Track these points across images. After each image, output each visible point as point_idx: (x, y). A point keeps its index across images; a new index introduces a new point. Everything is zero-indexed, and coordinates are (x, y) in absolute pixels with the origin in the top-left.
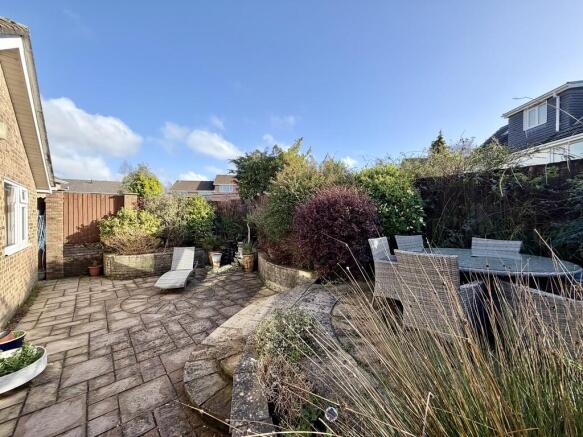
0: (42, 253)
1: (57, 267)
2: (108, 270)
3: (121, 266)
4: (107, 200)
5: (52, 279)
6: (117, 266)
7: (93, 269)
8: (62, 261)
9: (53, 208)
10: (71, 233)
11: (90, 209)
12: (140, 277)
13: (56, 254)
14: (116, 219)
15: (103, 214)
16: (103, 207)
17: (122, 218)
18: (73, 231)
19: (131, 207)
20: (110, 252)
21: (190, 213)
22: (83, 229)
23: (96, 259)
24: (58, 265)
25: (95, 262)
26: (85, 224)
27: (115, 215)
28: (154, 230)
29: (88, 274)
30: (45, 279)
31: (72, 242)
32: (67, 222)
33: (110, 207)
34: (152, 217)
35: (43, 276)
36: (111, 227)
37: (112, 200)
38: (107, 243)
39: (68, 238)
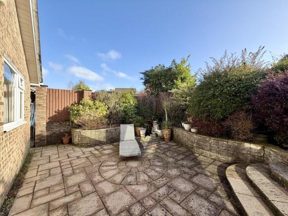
0: (33, 129)
1: (43, 138)
2: (76, 140)
3: (86, 137)
4: (74, 94)
5: (39, 147)
6: (83, 138)
7: (65, 140)
8: (46, 134)
9: (40, 98)
10: (51, 115)
11: (63, 99)
12: (98, 145)
13: (41, 129)
14: (80, 106)
15: (71, 103)
16: (71, 98)
17: (83, 105)
18: (53, 114)
19: (88, 98)
20: (78, 128)
21: (124, 102)
22: (58, 112)
23: (67, 132)
24: (43, 137)
25: (67, 135)
26: (60, 109)
27: (79, 103)
28: (105, 113)
29: (62, 143)
30: (34, 146)
31: (52, 122)
32: (48, 108)
33: (75, 98)
34: (102, 104)
35: (33, 144)
36: (78, 111)
37: (76, 94)
38: (75, 121)
39: (49, 118)
